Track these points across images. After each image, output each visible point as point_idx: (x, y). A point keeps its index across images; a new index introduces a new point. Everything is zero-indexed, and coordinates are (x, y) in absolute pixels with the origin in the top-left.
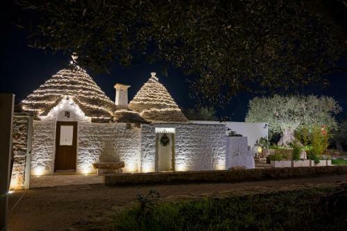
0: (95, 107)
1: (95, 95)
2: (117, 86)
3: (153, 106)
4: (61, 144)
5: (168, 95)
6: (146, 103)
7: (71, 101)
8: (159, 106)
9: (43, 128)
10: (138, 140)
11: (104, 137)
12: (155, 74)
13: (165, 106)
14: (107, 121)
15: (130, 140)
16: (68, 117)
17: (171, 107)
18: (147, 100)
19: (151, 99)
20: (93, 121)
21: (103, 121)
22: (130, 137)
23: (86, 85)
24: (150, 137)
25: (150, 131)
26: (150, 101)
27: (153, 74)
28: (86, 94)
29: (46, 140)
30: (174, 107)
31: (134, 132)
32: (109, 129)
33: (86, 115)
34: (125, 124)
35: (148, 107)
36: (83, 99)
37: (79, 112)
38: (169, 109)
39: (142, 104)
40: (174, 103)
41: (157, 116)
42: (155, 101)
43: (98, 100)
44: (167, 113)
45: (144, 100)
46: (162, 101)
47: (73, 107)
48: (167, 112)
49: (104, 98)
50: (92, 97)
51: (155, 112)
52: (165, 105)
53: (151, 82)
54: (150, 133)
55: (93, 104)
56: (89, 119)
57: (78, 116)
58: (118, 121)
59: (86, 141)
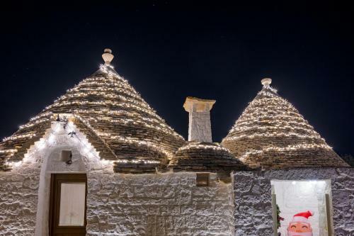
0: (130, 140)
1: (135, 118)
2: (189, 105)
3: (268, 141)
4: (61, 223)
5: (301, 118)
6: (251, 137)
7: (71, 127)
8: (281, 141)
9: (15, 189)
10: (227, 213)
11: (145, 207)
12: (269, 82)
13: (294, 140)
14: (151, 169)
15: (206, 213)
16: (69, 163)
17: (309, 141)
18: (255, 131)
19: (264, 128)
20: (119, 168)
21: (142, 169)
22: (208, 206)
23: (119, 100)
24: (257, 207)
25: (256, 189)
26: (260, 131)
27: (266, 83)
28: (114, 117)
29: (21, 214)
30: (317, 141)
31: (217, 194)
32: (155, 188)
33: (103, 156)
34: (193, 175)
35: (258, 143)
36: (104, 126)
37: (88, 151)
38: (305, 146)
39: (244, 139)
40: (315, 135)
41: (278, 162)
42: (272, 131)
43: (141, 127)
44: (302, 154)
45: (248, 132)
46: (288, 130)
47: (75, 140)
48: (301, 151)
49: (155, 124)
50: (126, 122)
51: (273, 153)
52: (294, 137)
53: (261, 97)
54: (257, 196)
55: (125, 135)
56: (108, 164)
57: (86, 159)
58: (176, 169)
59: (104, 217)
